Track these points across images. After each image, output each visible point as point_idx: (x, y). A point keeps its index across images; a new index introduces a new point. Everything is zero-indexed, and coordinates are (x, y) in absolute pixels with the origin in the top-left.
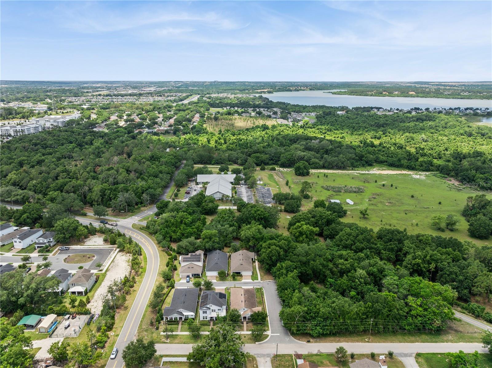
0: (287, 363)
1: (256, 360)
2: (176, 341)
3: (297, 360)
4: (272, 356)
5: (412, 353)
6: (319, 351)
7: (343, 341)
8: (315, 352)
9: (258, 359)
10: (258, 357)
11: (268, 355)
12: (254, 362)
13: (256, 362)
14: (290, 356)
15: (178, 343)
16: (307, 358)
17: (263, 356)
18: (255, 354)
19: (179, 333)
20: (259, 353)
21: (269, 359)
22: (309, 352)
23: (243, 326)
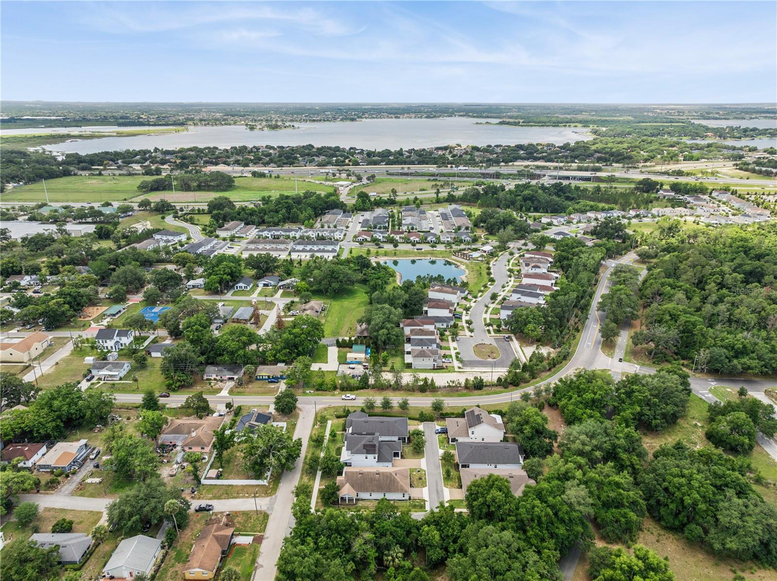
0: (250, 526)
1: (267, 496)
3: (252, 537)
4: (269, 512)
6: (262, 568)
8: (261, 561)
9: (268, 499)
10: (271, 499)
11: (271, 508)
13: (262, 497)
14: (264, 530)
16: (252, 549)
17: (272, 504)
18: (276, 496)
20: (278, 500)
21: (264, 508)
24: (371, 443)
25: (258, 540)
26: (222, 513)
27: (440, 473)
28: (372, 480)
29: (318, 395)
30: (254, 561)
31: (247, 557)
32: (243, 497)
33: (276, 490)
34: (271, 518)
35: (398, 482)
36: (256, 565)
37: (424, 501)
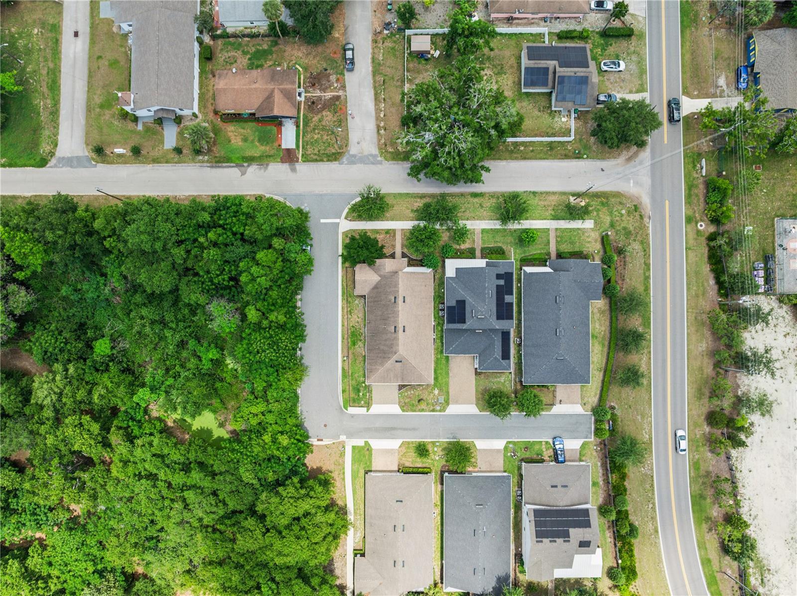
0: (316, 137)
1: (380, 149)
2: (553, 200)
3: (294, 147)
4: (345, 159)
5: (55, 166)
6: (243, 174)
7: (183, 200)
8: (253, 170)
9: (375, 151)
10: (375, 156)
11: (354, 160)
12: (383, 141)
13: (379, 140)
14: (307, 159)
15: (547, 193)
16: (272, 153)
17: (363, 160)
18: (380, 163)
19: (551, 225)
20: (372, 166)
21: (353, 150)
22: (266, 168)
23: (403, 246)
24: (468, 315)
25: (289, 157)
26: (344, 87)
27: (439, 437)
28: (385, 319)
29: (690, 187)
30: (250, 160)
31: (258, 149)
32: (378, 110)
33: (393, 159)
34: (334, 165)
35: (382, 364)
36: (246, 164)
37: (368, 405)
